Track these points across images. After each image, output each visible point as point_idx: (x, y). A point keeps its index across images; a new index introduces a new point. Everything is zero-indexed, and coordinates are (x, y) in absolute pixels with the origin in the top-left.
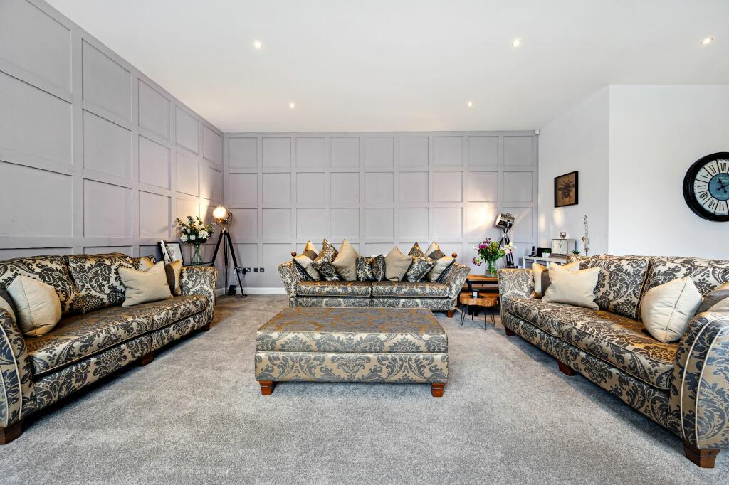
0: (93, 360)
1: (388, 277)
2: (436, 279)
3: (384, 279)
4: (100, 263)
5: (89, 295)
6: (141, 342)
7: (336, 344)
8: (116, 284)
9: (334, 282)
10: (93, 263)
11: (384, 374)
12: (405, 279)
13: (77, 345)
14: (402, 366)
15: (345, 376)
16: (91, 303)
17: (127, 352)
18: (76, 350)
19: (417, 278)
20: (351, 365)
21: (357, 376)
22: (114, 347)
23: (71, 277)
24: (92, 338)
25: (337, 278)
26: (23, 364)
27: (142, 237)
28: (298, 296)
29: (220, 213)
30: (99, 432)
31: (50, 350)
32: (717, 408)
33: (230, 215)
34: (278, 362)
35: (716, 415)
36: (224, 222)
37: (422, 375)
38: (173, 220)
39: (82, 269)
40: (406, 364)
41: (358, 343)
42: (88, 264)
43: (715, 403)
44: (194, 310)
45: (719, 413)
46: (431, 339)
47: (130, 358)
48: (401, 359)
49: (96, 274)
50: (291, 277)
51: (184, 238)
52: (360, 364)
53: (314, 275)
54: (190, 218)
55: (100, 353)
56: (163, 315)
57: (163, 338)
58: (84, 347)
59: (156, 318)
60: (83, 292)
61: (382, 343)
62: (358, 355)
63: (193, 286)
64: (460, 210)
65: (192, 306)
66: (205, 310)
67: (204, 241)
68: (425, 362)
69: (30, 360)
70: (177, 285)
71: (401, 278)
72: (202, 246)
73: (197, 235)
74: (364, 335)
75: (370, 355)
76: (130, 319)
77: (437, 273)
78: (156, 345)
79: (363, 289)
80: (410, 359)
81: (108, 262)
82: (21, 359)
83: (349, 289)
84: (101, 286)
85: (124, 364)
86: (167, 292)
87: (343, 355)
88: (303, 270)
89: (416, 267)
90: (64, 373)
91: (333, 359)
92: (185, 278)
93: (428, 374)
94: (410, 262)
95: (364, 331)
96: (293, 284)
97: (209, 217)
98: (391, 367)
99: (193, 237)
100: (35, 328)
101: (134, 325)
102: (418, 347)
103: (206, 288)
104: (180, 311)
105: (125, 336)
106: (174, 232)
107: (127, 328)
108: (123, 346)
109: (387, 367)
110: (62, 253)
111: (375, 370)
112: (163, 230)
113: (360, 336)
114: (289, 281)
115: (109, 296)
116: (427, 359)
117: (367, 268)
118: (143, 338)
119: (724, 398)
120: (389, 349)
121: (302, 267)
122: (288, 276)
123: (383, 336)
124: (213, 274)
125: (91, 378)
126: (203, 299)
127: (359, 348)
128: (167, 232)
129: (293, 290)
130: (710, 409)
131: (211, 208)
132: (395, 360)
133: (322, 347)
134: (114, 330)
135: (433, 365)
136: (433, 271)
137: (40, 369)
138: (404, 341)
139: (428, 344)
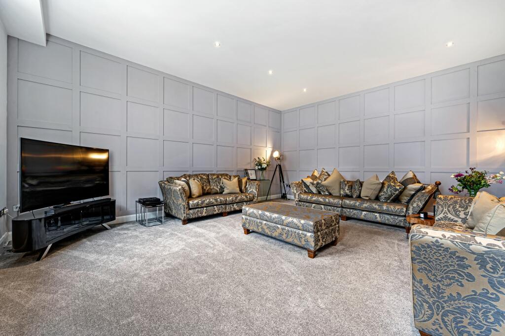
0: (205, 208)
1: (361, 196)
2: (406, 201)
3: (359, 197)
4: (218, 177)
5: (213, 188)
6: (221, 207)
7: (267, 218)
8: (222, 185)
9: (325, 195)
10: (216, 177)
11: (284, 237)
12: (377, 198)
13: (200, 202)
14: (292, 235)
15: (269, 233)
16: (213, 191)
17: (216, 209)
18: (200, 203)
19: (387, 199)
20: (272, 228)
21: (274, 235)
22: (212, 206)
23: (209, 182)
24: (204, 201)
25: (327, 193)
26: (186, 204)
27: (238, 167)
28: (299, 201)
29: (276, 154)
30: (199, 228)
31: (193, 202)
32: (425, 300)
33: (281, 155)
34: (248, 221)
35: (426, 306)
36: (279, 159)
37: (301, 242)
38: (252, 159)
39: (212, 178)
40: (293, 234)
41: (274, 219)
42: (214, 177)
43: (424, 296)
44: (246, 199)
45: (428, 305)
46: (305, 223)
47: (217, 212)
48: (291, 231)
49: (216, 181)
50: (296, 190)
51: (257, 168)
52: (275, 229)
53: (314, 190)
54: (259, 158)
55: (208, 207)
56: (231, 198)
57: (231, 208)
58: (202, 203)
59: (228, 199)
60: (212, 187)
61: (283, 221)
62: (275, 225)
63: (250, 189)
64: (465, 141)
65: (244, 197)
66: (253, 200)
67: (265, 169)
68: (302, 236)
69: (188, 203)
70: (243, 188)
71: (373, 197)
72: (264, 172)
73: (261, 166)
74: (276, 215)
75: (279, 226)
76: (218, 197)
77: (406, 196)
78: (228, 210)
79: (336, 201)
80: (295, 232)
81: (220, 177)
82: (186, 202)
83: (327, 200)
84: (217, 185)
85: (215, 213)
86: (238, 190)
87: (269, 223)
88: (307, 187)
89: (385, 190)
90: (197, 210)
91: (265, 224)
92: (247, 186)
93: (304, 243)
94: (380, 186)
95: (277, 214)
96: (297, 194)
97: (271, 157)
98: (287, 233)
99: (260, 167)
100: (194, 195)
101: (219, 200)
102: (298, 227)
103: (254, 191)
104: (239, 198)
105: (215, 203)
106: (253, 165)
107: (216, 200)
108: (215, 207)
109: (286, 234)
110: (207, 173)
111: (280, 234)
112: (248, 164)
113: (275, 215)
114: (295, 192)
115: (219, 190)
116: (303, 234)
117: (347, 188)
118: (222, 206)
119: (430, 293)
120: (286, 224)
121: (307, 185)
122: (295, 189)
123: (284, 217)
124: (257, 184)
125: (204, 214)
126: (251, 196)
127: (274, 221)
128: (249, 165)
129: (297, 197)
130: (420, 299)
131: (273, 152)
132: (289, 231)
133: (262, 218)
134: (211, 200)
135: (306, 238)
136: (403, 194)
137: (191, 207)
138: (292, 222)
139: (303, 225)
